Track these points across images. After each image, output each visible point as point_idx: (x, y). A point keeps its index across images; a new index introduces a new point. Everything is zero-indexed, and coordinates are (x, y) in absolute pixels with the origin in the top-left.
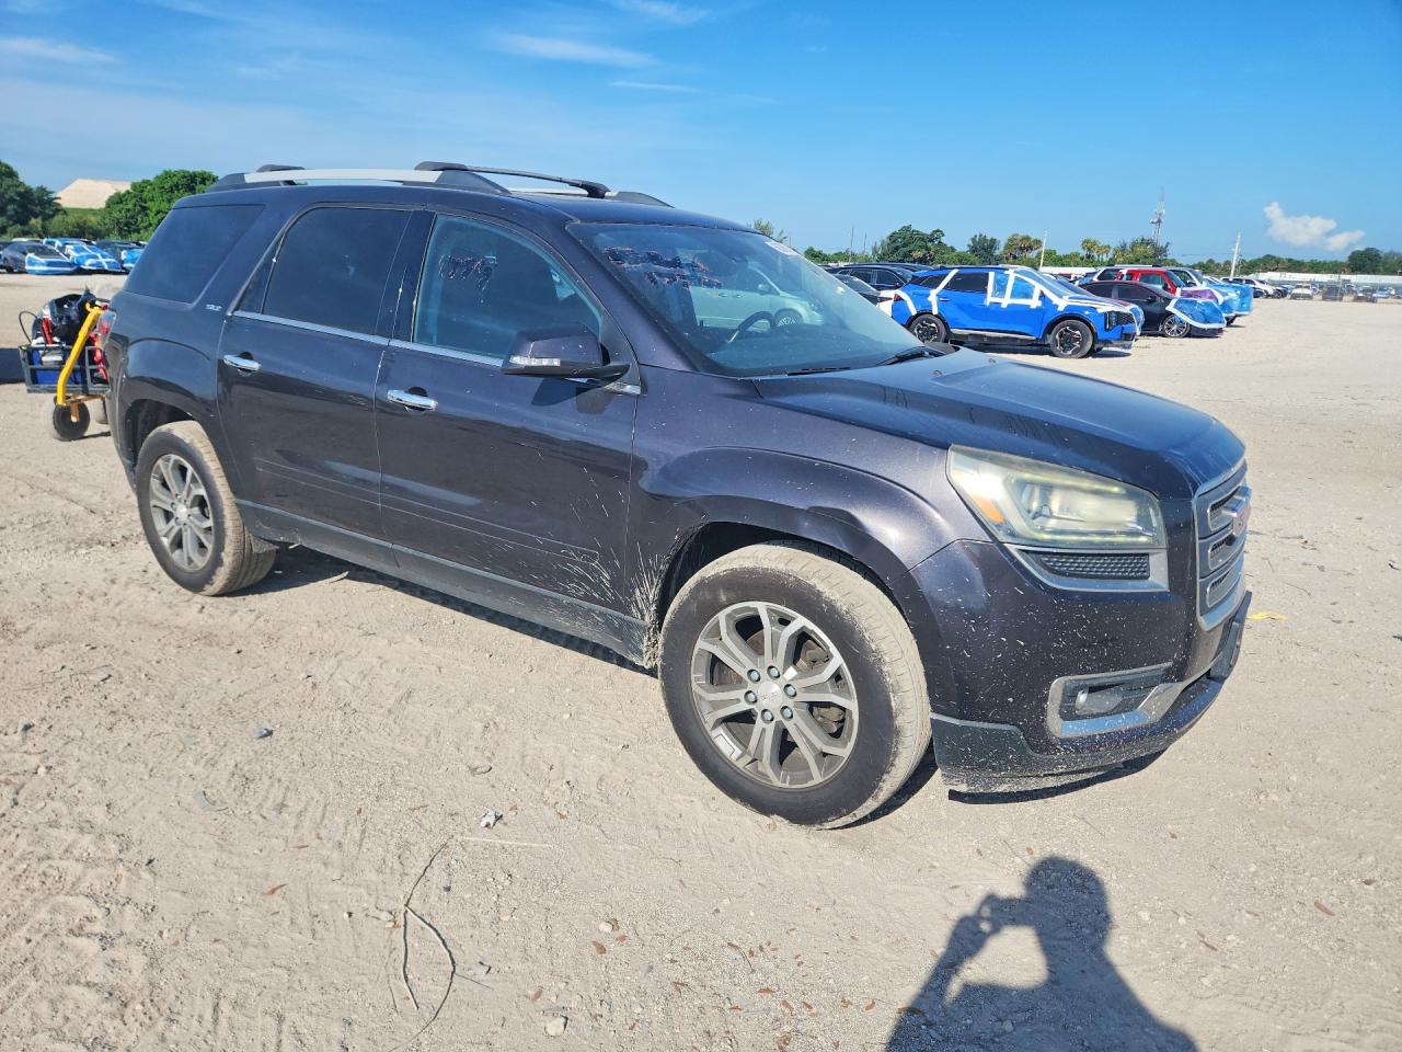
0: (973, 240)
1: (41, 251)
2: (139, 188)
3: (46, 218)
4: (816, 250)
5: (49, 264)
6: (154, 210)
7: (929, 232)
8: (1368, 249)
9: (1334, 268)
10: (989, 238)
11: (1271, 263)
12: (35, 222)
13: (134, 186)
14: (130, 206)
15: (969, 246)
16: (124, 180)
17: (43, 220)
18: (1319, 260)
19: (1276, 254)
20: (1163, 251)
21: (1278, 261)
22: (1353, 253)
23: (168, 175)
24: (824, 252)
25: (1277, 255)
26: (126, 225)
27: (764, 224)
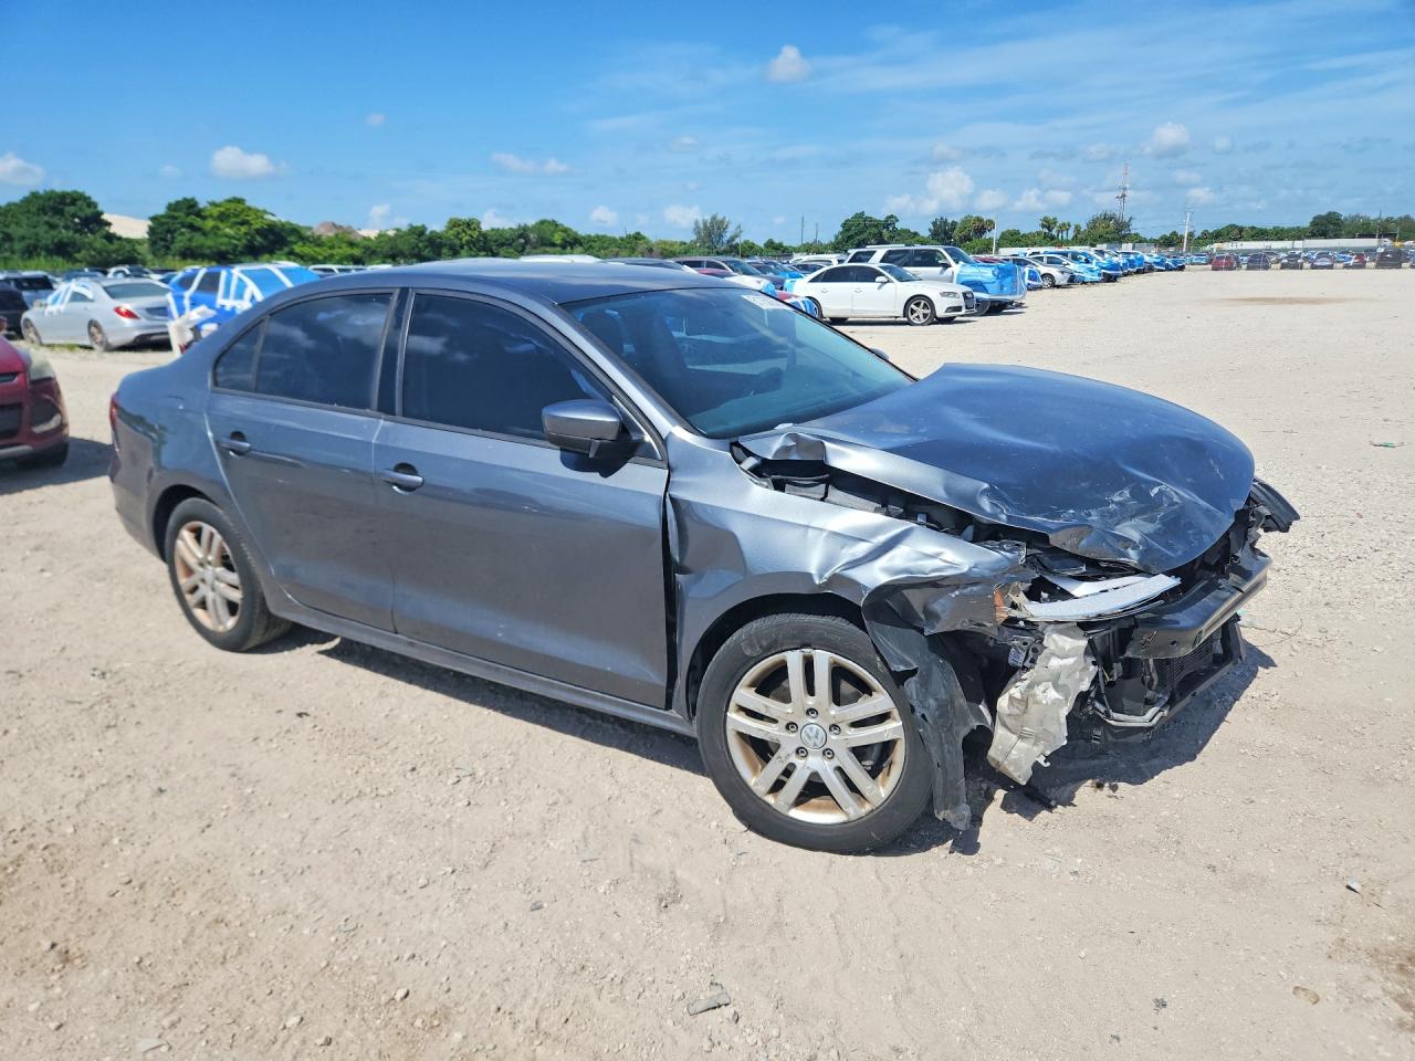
0: (934, 224)
4: (777, 241)
7: (883, 219)
8: (1330, 214)
9: (1297, 234)
10: (950, 221)
11: (1237, 233)
15: (930, 230)
18: (1281, 226)
19: (1240, 223)
20: (1127, 225)
21: (1241, 230)
22: (1315, 218)
24: (785, 245)
25: (1239, 225)
27: (719, 217)
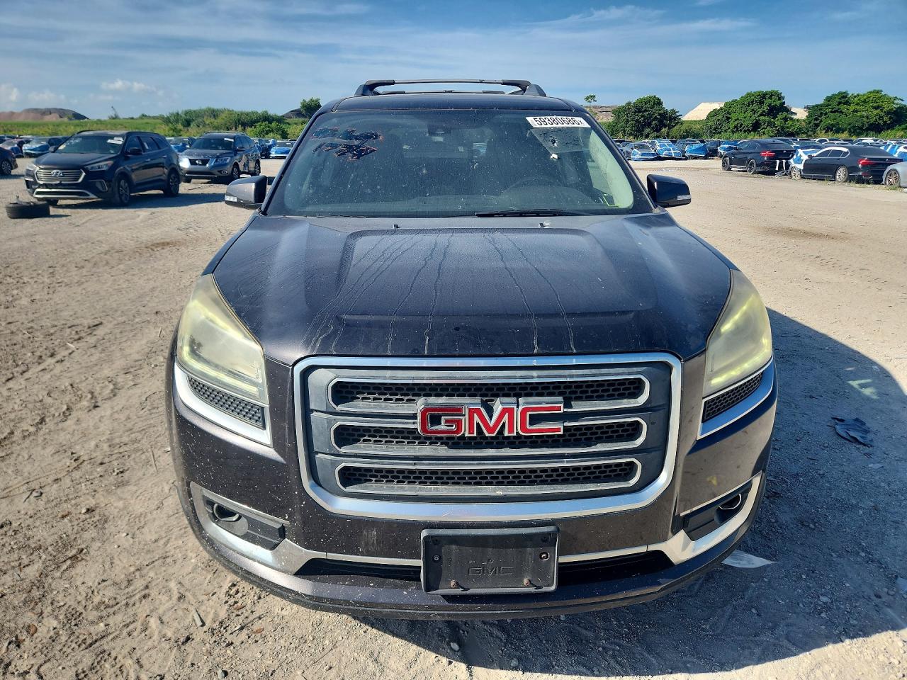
1: (641, 147)
2: (729, 106)
3: (671, 127)
5: (643, 155)
6: (734, 119)
12: (664, 130)
13: (726, 104)
14: (720, 117)
16: (722, 101)
17: (669, 129)
23: (749, 95)
26: (715, 129)
